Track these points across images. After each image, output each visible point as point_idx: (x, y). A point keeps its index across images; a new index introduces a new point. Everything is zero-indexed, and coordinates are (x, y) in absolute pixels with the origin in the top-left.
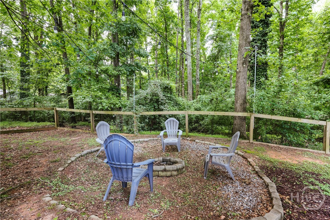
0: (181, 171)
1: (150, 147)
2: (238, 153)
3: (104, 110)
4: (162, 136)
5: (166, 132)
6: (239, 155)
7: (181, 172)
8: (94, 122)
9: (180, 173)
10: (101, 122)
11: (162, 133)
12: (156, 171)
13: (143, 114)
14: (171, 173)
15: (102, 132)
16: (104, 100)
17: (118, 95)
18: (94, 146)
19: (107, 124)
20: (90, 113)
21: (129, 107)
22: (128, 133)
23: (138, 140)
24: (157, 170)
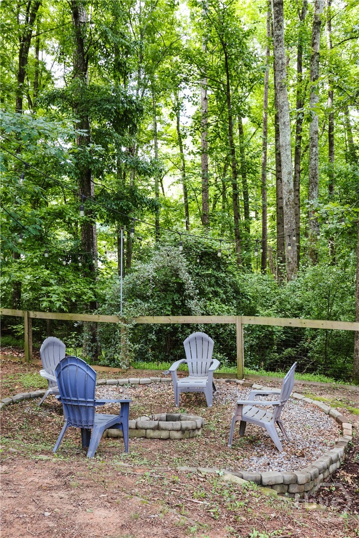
0: (190, 433)
1: (151, 395)
2: (330, 413)
3: (54, 312)
4: (173, 371)
5: (186, 363)
6: (330, 416)
7: (191, 436)
8: (31, 337)
9: (188, 436)
10: (49, 339)
11: (176, 365)
12: (142, 429)
13: (140, 322)
14: (168, 434)
15: (51, 358)
16: (55, 287)
17: (87, 270)
18: (33, 387)
19: (61, 342)
20: (24, 318)
21: (110, 305)
22: (108, 366)
23: (126, 380)
24: (144, 426)
